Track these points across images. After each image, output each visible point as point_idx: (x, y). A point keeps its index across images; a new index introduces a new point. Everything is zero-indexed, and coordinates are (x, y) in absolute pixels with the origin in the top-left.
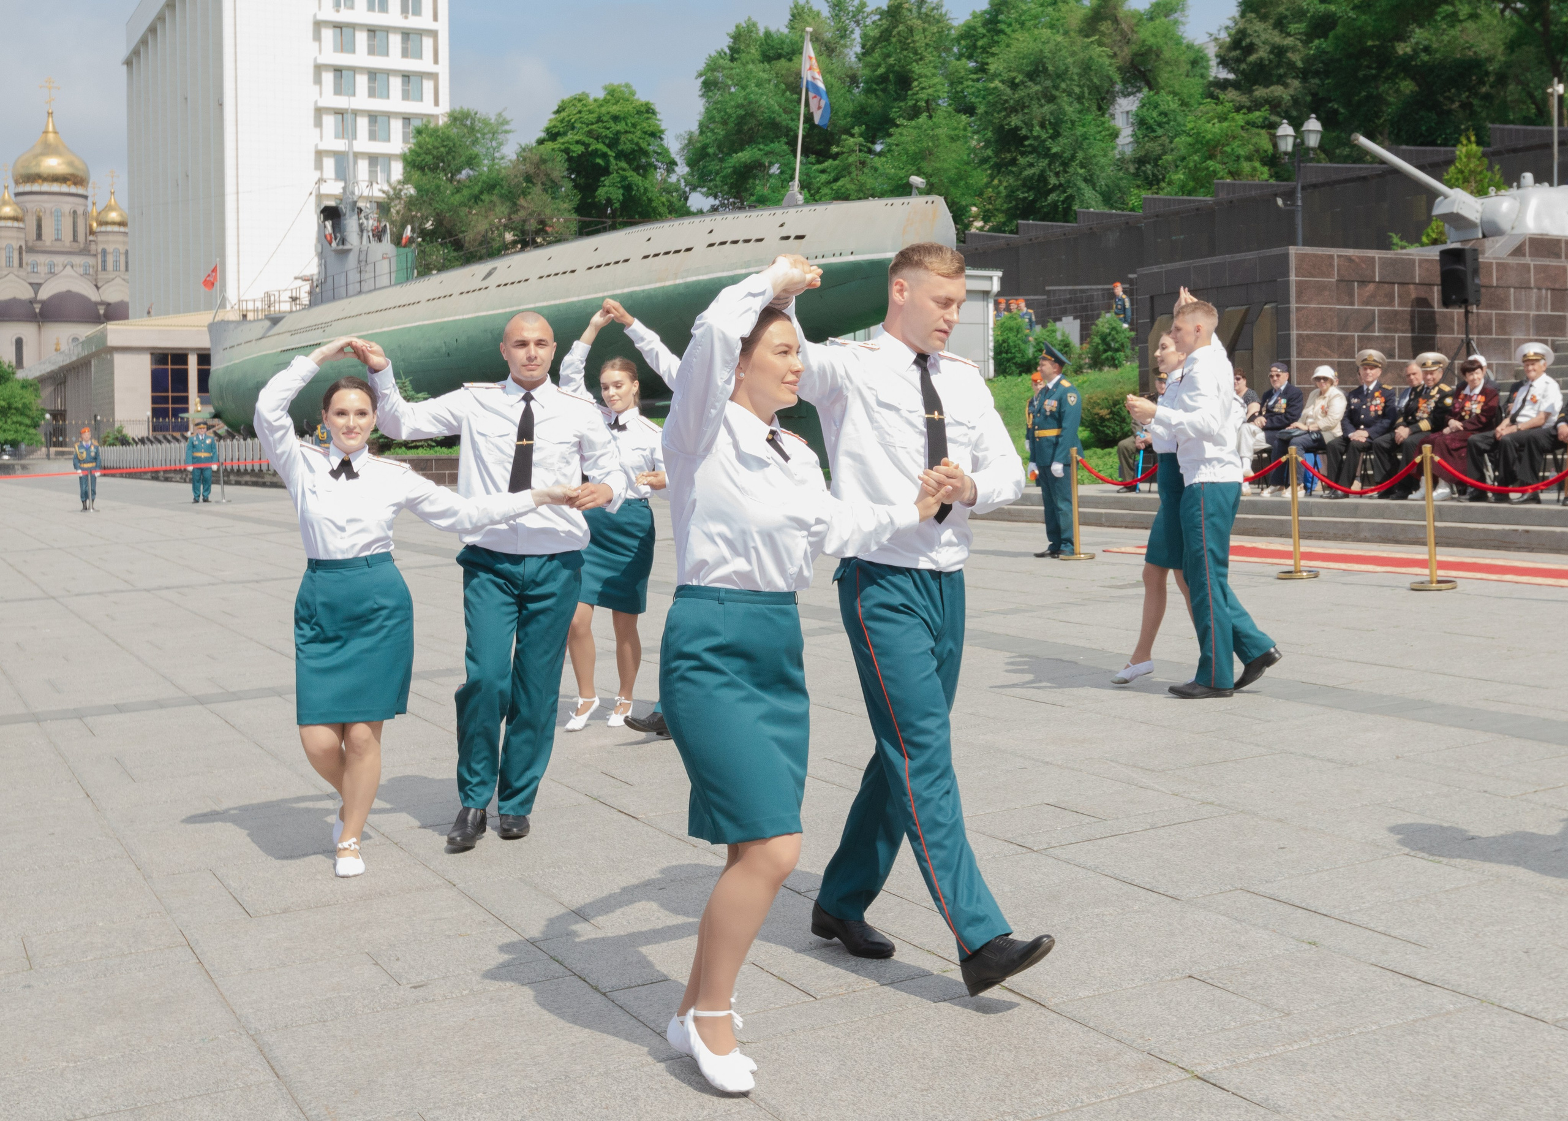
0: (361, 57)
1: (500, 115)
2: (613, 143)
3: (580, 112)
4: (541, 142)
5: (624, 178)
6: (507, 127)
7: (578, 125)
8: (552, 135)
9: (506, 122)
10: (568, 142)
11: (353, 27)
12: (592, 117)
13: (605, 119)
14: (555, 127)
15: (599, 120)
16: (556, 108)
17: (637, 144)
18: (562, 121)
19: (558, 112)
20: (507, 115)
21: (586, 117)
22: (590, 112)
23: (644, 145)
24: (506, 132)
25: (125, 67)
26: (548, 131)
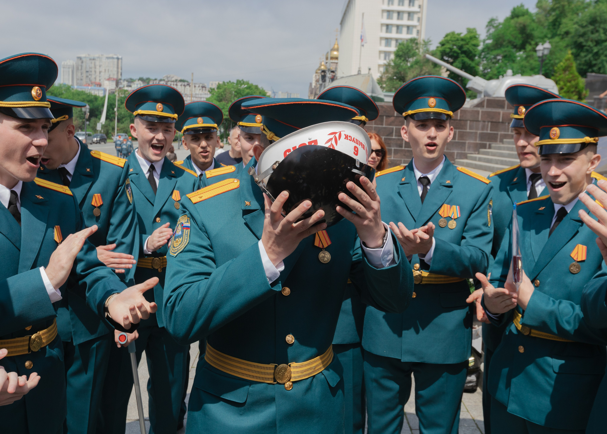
0: (395, 21)
1: (428, 39)
2: (460, 48)
3: (451, 37)
4: (437, 47)
5: (462, 60)
6: (430, 43)
7: (450, 42)
8: (443, 44)
9: (430, 41)
10: (445, 48)
11: (393, 11)
12: (455, 39)
13: (460, 39)
14: (442, 42)
15: (458, 40)
16: (444, 36)
17: (468, 49)
18: (446, 40)
19: (444, 38)
20: (431, 39)
21: (453, 39)
22: (455, 37)
23: (471, 49)
24: (430, 44)
25: (339, 26)
26: (440, 43)
